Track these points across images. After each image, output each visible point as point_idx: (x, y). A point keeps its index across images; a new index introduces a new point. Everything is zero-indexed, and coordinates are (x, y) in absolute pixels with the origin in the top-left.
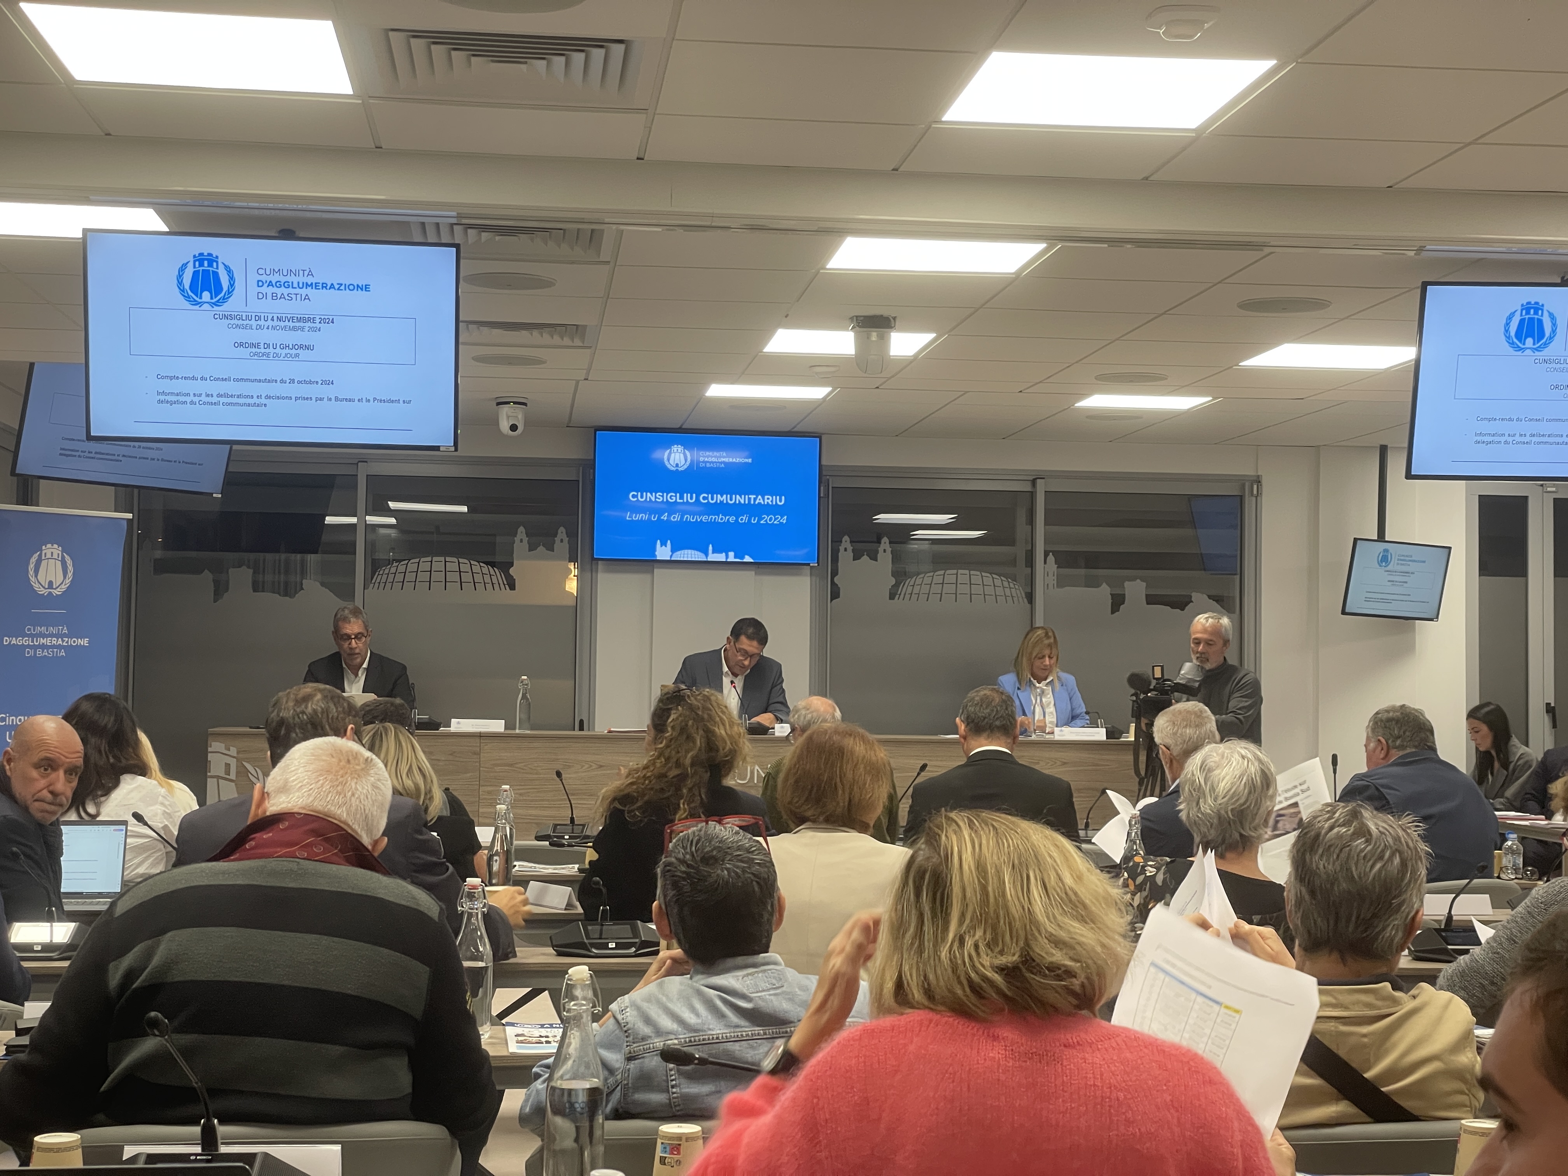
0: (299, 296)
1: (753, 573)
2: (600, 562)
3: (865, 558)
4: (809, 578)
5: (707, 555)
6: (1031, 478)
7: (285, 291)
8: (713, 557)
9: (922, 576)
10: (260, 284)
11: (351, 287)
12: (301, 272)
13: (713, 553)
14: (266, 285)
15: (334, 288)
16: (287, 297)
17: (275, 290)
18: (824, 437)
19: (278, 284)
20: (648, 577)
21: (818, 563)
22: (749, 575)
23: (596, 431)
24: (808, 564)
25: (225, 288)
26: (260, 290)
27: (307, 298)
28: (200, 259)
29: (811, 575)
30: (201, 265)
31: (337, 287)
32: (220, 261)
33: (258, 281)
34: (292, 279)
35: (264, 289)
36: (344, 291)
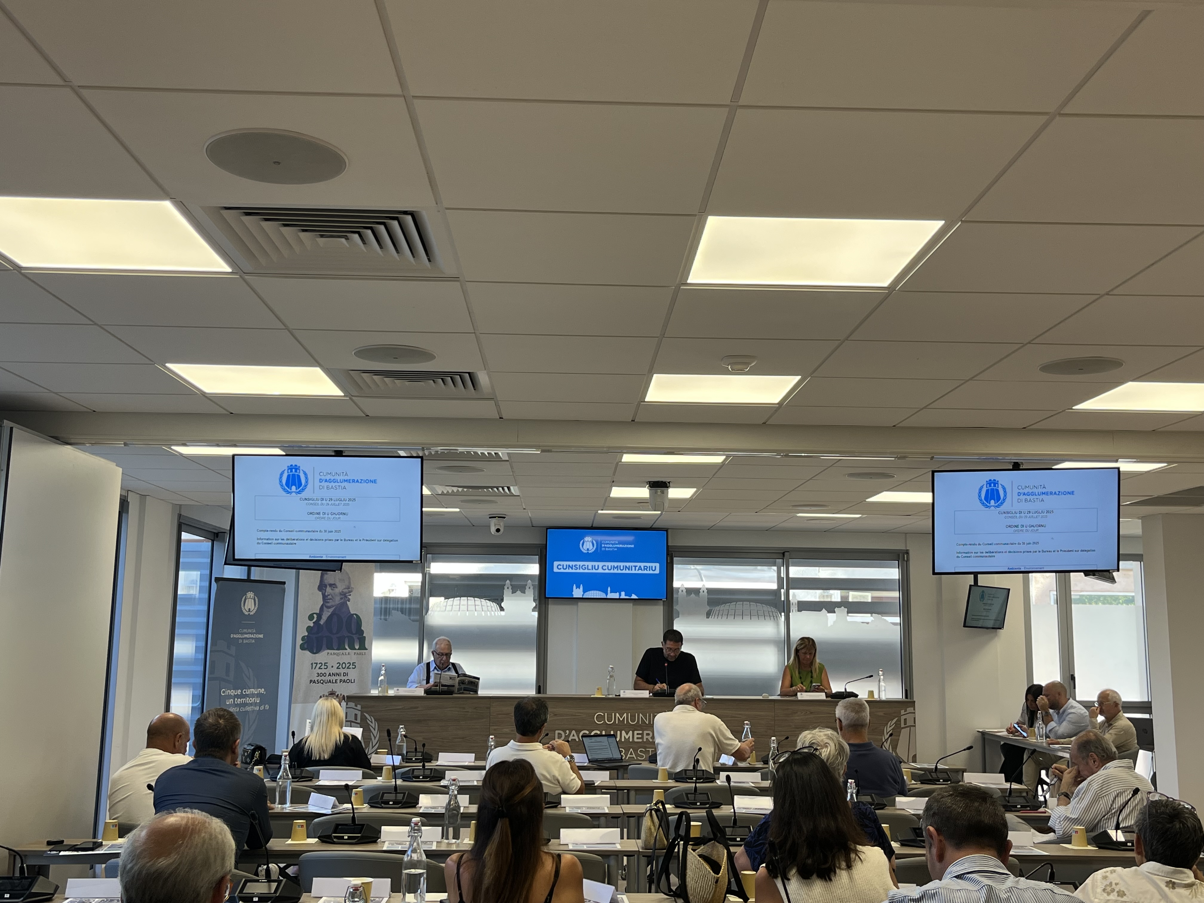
0: (340, 487)
1: (632, 604)
2: (550, 599)
3: (693, 595)
4: (662, 607)
5: (607, 594)
6: (782, 552)
7: (334, 484)
8: (611, 595)
9: (724, 605)
10: (321, 481)
11: (367, 481)
12: (342, 474)
13: (611, 593)
14: (324, 481)
15: (358, 482)
16: (334, 488)
17: (328, 484)
18: (669, 531)
19: (330, 481)
20: (575, 607)
21: (667, 598)
22: (630, 605)
23: (547, 529)
24: (661, 600)
25: (303, 484)
26: (321, 484)
27: (345, 488)
28: (291, 468)
29: (663, 605)
30: (291, 471)
31: (360, 481)
32: (301, 468)
33: (320, 479)
34: (337, 477)
35: (323, 484)
36: (363, 484)
